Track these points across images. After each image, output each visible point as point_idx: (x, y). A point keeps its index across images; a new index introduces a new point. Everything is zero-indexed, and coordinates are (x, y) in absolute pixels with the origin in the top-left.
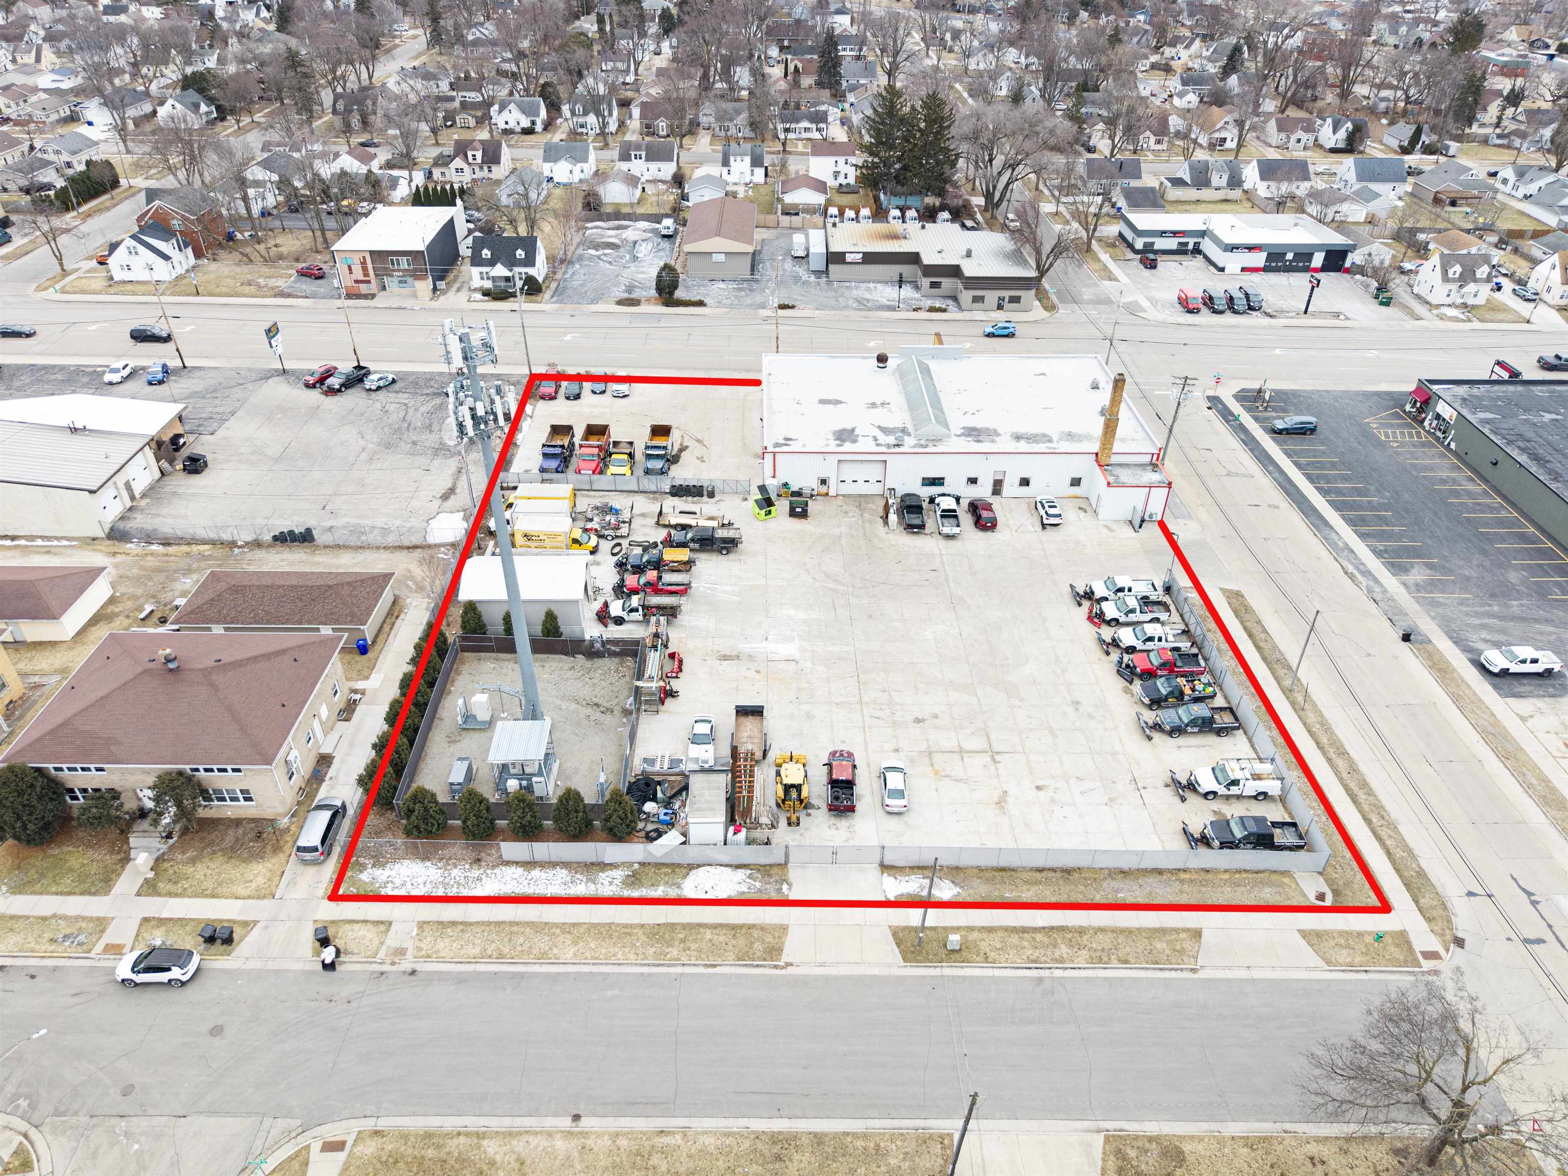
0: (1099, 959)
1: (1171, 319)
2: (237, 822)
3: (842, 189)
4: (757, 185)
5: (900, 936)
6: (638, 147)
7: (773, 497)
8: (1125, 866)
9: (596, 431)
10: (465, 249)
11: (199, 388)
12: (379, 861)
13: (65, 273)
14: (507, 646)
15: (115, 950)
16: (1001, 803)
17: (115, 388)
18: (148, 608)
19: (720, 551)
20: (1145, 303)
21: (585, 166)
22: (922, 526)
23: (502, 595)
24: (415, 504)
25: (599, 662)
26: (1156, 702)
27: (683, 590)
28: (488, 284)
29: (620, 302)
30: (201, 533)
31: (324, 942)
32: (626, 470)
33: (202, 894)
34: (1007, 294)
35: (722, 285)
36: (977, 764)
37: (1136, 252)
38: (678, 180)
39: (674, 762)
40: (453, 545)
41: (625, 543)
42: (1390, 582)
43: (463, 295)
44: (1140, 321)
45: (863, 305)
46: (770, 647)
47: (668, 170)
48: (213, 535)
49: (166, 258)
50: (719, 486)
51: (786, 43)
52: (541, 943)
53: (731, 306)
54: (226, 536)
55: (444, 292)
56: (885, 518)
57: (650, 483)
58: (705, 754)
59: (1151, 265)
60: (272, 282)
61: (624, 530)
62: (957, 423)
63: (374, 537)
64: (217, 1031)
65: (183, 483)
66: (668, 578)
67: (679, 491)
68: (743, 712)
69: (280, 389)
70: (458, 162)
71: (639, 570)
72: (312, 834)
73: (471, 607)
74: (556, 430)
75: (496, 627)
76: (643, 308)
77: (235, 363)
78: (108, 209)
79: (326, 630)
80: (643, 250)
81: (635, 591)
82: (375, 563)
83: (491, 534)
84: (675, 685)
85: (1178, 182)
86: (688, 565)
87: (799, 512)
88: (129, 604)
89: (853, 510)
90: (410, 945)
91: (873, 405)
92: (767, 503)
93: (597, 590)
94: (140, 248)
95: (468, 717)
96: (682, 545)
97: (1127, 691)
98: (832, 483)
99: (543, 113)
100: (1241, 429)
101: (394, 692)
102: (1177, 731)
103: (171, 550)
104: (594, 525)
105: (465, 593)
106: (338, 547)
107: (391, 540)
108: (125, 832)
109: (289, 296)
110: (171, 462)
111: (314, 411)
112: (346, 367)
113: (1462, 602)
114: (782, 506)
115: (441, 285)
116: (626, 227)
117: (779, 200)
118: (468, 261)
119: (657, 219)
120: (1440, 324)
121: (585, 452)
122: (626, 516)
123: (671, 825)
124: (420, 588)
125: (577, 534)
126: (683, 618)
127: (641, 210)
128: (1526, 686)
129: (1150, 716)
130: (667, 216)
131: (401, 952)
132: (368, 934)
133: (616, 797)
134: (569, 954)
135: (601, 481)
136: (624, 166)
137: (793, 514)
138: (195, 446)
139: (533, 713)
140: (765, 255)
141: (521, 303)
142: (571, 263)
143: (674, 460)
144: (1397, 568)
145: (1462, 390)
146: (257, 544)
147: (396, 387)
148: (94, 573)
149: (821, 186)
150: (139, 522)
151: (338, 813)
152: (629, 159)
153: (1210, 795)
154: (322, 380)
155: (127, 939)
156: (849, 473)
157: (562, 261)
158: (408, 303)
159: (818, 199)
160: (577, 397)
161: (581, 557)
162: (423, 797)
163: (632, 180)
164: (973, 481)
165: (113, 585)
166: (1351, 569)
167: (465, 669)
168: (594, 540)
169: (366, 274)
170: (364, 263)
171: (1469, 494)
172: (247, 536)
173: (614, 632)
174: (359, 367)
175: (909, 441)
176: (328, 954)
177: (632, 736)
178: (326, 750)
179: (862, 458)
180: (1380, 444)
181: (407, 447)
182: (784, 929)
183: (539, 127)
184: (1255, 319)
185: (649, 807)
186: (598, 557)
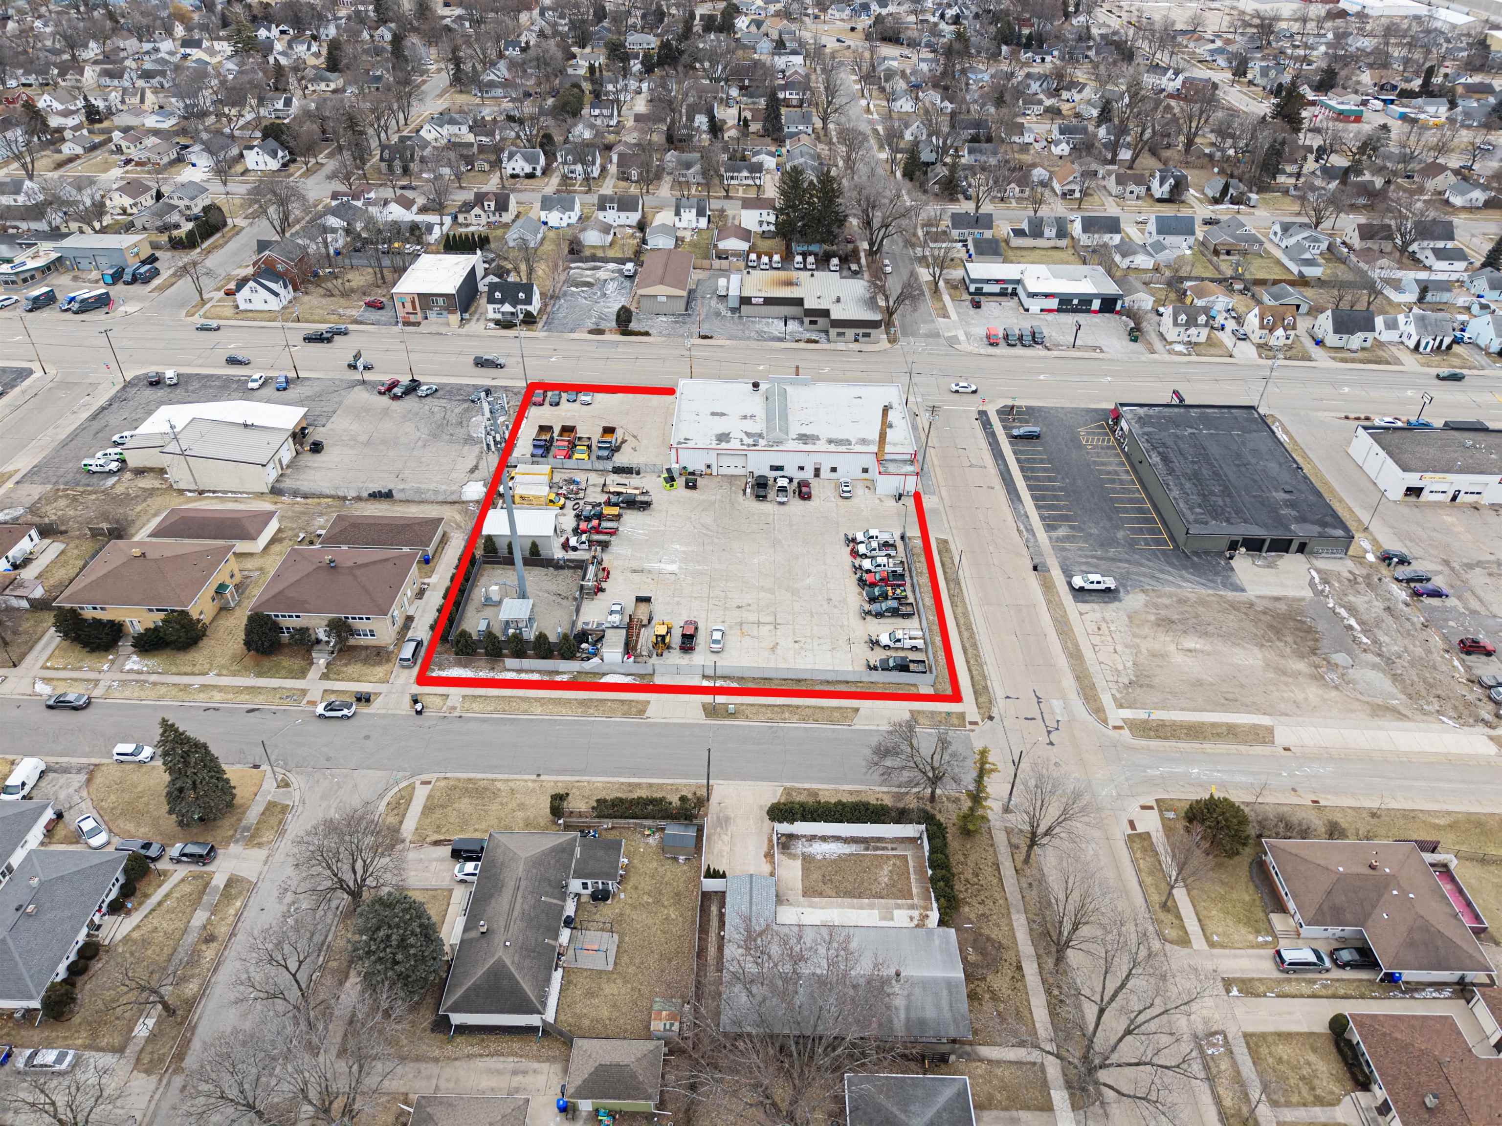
0: (804, 720)
1: (976, 351)
2: (366, 648)
3: (764, 235)
4: (701, 230)
5: (705, 707)
6: (612, 200)
7: (676, 475)
8: (830, 679)
9: (567, 430)
10: (482, 287)
11: (309, 393)
12: (441, 667)
13: (203, 302)
14: (509, 561)
15: (313, 703)
16: (773, 649)
17: (256, 393)
18: (302, 535)
19: (639, 509)
20: (962, 337)
21: (572, 214)
22: (765, 497)
23: (507, 532)
24: (454, 475)
25: (561, 572)
26: (872, 600)
27: (613, 532)
28: (499, 316)
29: (591, 332)
30: (327, 492)
31: (416, 702)
32: (585, 456)
33: (353, 680)
34: (861, 331)
35: (664, 319)
36: (766, 628)
37: (970, 294)
38: (642, 226)
39: (599, 624)
40: (477, 502)
41: (581, 503)
42: (1042, 536)
43: (481, 325)
44: (954, 352)
45: (762, 337)
46: (662, 566)
47: (634, 217)
48: (333, 493)
49: (276, 294)
50: (643, 468)
51: (747, 82)
52: (525, 706)
53: (669, 335)
54: (341, 494)
55: (468, 321)
56: (744, 491)
57: (600, 465)
58: (616, 619)
59: (977, 305)
60: (349, 312)
61: (581, 495)
62: (795, 429)
63: (430, 496)
64: (367, 737)
65: (308, 459)
66: (605, 524)
67: (618, 470)
68: (640, 600)
69: (361, 395)
70: (477, 210)
71: (588, 519)
72: (407, 651)
73: (489, 538)
74: (543, 429)
75: (503, 551)
76: (607, 337)
77: (331, 375)
78: (221, 246)
79: (406, 549)
80: (611, 287)
81: (584, 532)
82: (431, 512)
83: (501, 495)
84: (604, 585)
85: (1019, 233)
86: (618, 517)
87: (691, 485)
88: (290, 533)
89: (726, 485)
90: (458, 705)
91: (745, 417)
92: (671, 479)
93: (563, 531)
94: (259, 288)
95: (488, 599)
96: (616, 505)
97: (860, 594)
98: (714, 468)
99: (542, 160)
100: (991, 436)
101: (447, 583)
102: (879, 615)
103: (309, 501)
104: (563, 491)
105: (488, 529)
106: (408, 501)
107: (440, 498)
108: (309, 651)
109: (361, 323)
110: (301, 445)
111: (386, 411)
112: (405, 380)
113: (1080, 549)
114: (680, 482)
115: (466, 316)
116: (599, 268)
117: (716, 246)
118: (485, 296)
119: (622, 261)
120: (1167, 357)
121: (561, 444)
122: (583, 486)
123: (595, 655)
124: (459, 527)
125: (552, 496)
126: (615, 548)
127: (611, 254)
128: (1094, 597)
129: (867, 607)
130: (630, 260)
131: (454, 708)
132: (438, 701)
133: (565, 637)
134: (539, 710)
135: (569, 463)
136: (601, 215)
137: (687, 486)
138: (316, 434)
139: (523, 596)
140: (698, 294)
141: (523, 332)
142: (558, 298)
143: (618, 449)
144: (1049, 528)
145: (1141, 411)
146: (359, 499)
147: (438, 394)
148: (270, 515)
149: (745, 235)
150: (287, 484)
151: (419, 644)
152: (604, 209)
153: (886, 647)
154: (390, 389)
155: (318, 698)
156: (724, 461)
157: (552, 297)
158: (443, 330)
159: (744, 246)
160: (557, 404)
161: (554, 511)
162: (464, 634)
163: (606, 229)
164: (802, 468)
165: (280, 522)
166: (1022, 528)
167: (486, 573)
168: (562, 500)
169: (414, 308)
170: (413, 302)
171: (1121, 482)
172: (352, 494)
173: (572, 555)
174: (413, 381)
175: (762, 442)
176: (419, 707)
177: (578, 611)
178: (410, 613)
179: (733, 453)
180: (1080, 446)
181: (446, 437)
182: (648, 702)
183: (538, 172)
184: (1038, 351)
185: (584, 646)
186: (565, 511)
